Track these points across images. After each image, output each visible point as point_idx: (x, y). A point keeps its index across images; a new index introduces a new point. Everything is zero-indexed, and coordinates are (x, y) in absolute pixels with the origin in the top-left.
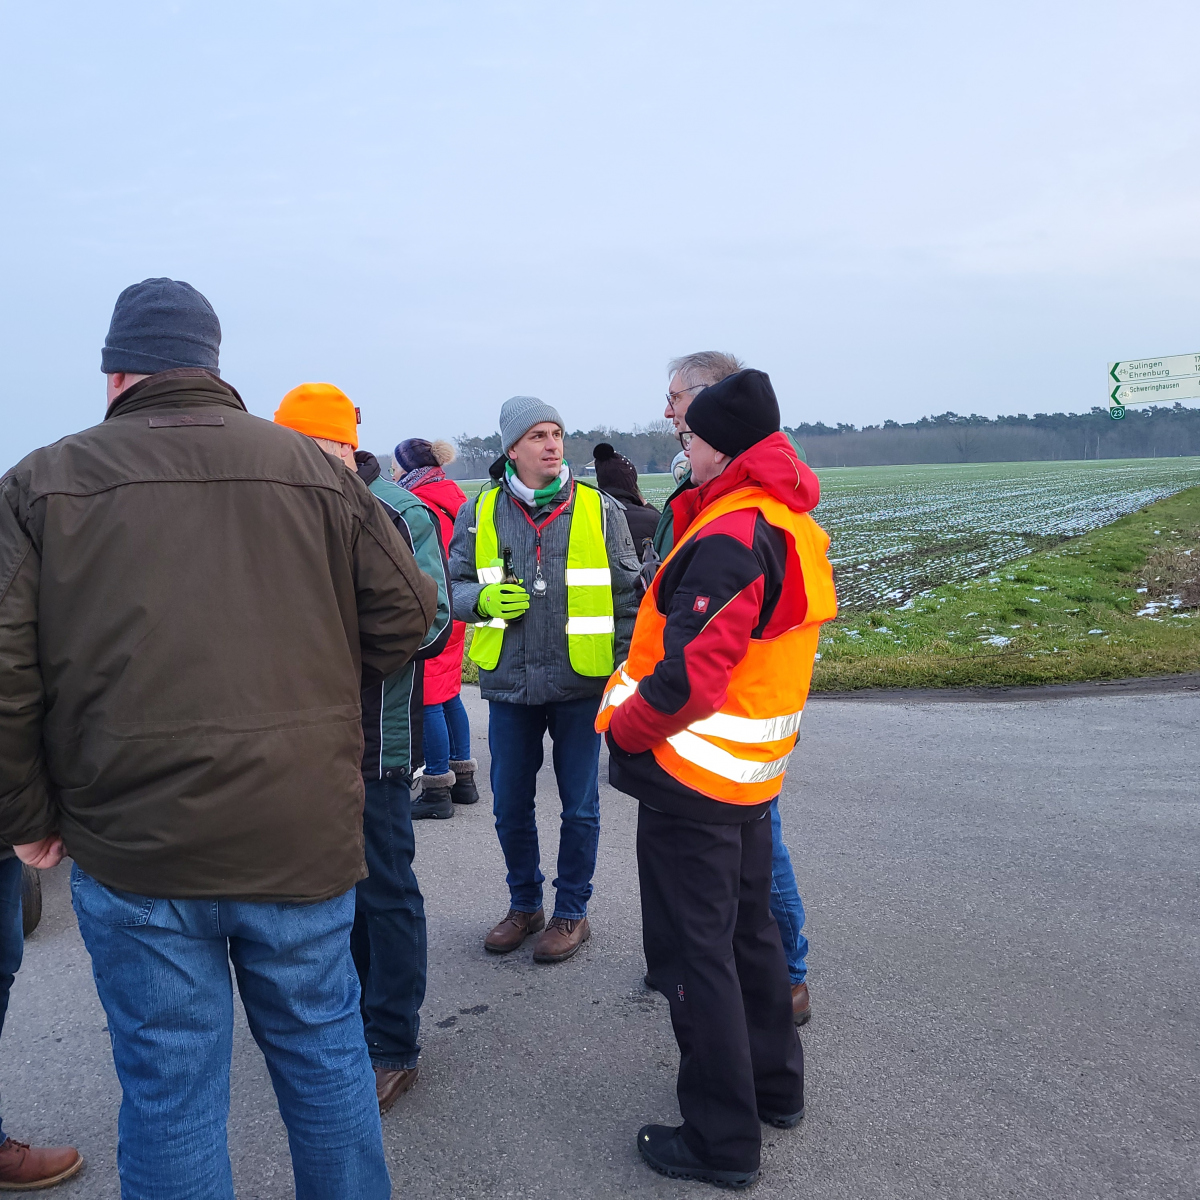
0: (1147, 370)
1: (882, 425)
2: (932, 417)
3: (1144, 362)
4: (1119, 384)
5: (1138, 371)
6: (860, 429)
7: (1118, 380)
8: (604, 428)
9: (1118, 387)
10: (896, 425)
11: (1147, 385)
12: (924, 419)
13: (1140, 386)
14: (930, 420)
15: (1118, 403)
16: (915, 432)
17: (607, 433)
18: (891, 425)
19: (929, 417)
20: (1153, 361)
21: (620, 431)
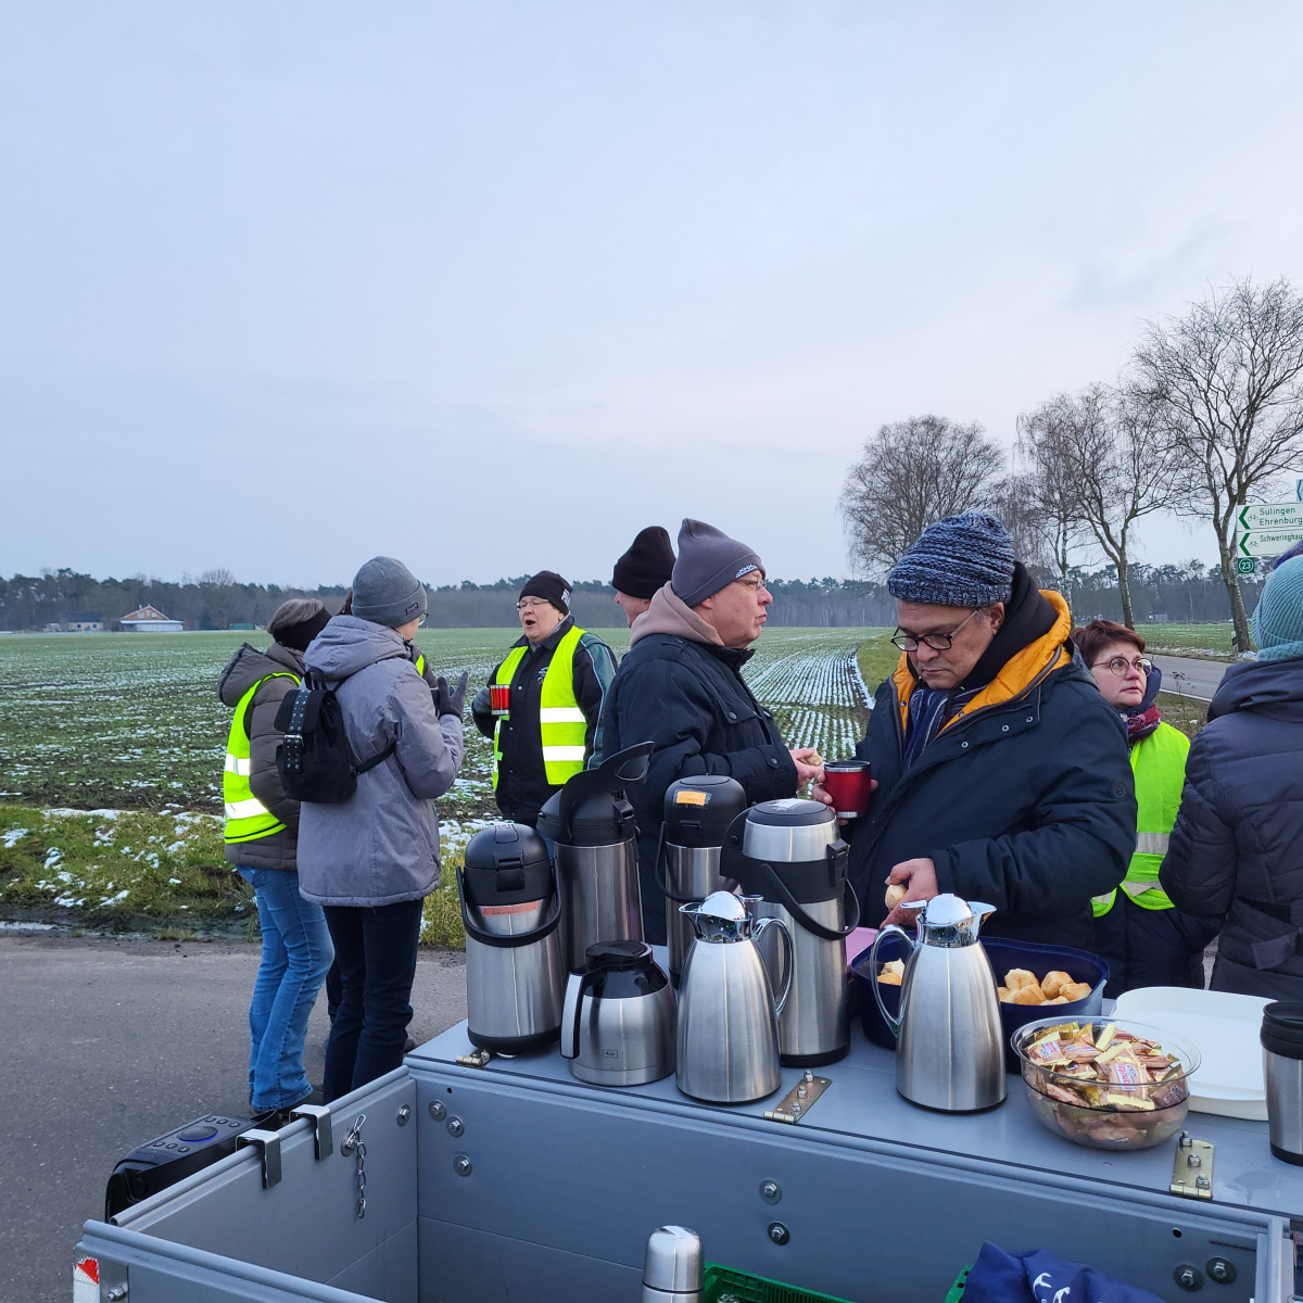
0: (1279, 516)
1: (459, 586)
2: (510, 579)
3: (1277, 507)
4: (1248, 531)
5: (1269, 517)
6: (436, 589)
7: (1247, 527)
8: (143, 576)
9: (1247, 535)
10: (473, 587)
11: (1279, 534)
12: (502, 581)
13: (1271, 535)
14: (507, 582)
15: (1247, 554)
16: (495, 594)
17: (148, 582)
18: (468, 586)
19: (506, 580)
20: (1285, 507)
21: (164, 580)
